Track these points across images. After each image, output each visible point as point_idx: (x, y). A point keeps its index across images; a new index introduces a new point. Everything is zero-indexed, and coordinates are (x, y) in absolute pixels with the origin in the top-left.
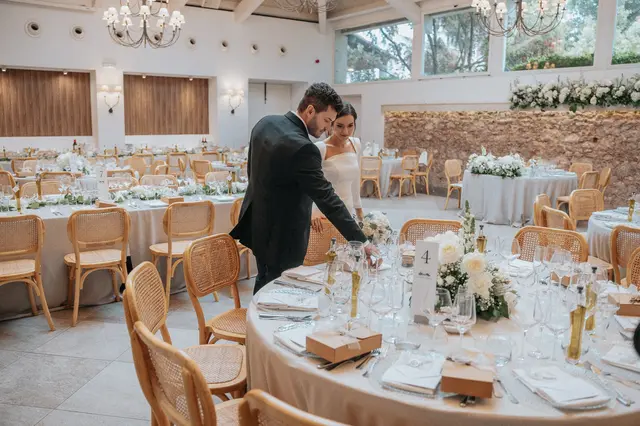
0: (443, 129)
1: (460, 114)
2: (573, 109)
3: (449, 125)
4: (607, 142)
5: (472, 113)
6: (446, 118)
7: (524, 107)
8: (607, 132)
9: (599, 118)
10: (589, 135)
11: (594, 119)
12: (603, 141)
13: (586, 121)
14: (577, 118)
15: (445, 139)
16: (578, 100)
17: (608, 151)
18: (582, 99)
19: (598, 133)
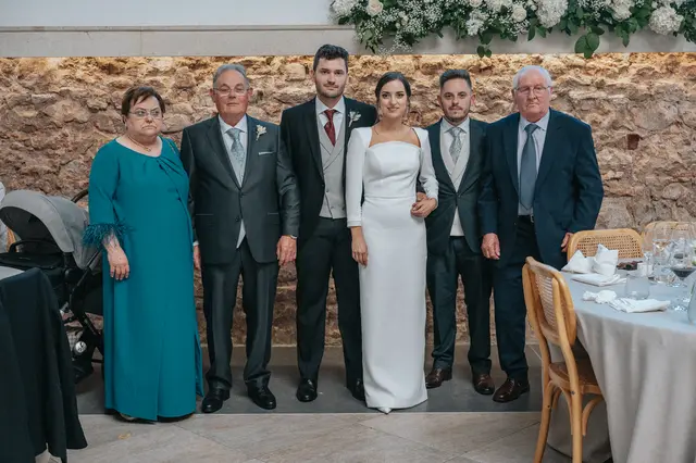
0: (29, 129)
1: (109, 69)
2: (587, 49)
3: (59, 111)
4: (669, 146)
5: (164, 63)
6: (44, 82)
7: (409, 39)
8: (670, 114)
9: (641, 74)
10: (614, 126)
11: (623, 80)
12: (654, 143)
13: (600, 86)
14: (571, 75)
15: (42, 164)
16: (606, 13)
17: (672, 173)
18: (622, 12)
19: (641, 121)
